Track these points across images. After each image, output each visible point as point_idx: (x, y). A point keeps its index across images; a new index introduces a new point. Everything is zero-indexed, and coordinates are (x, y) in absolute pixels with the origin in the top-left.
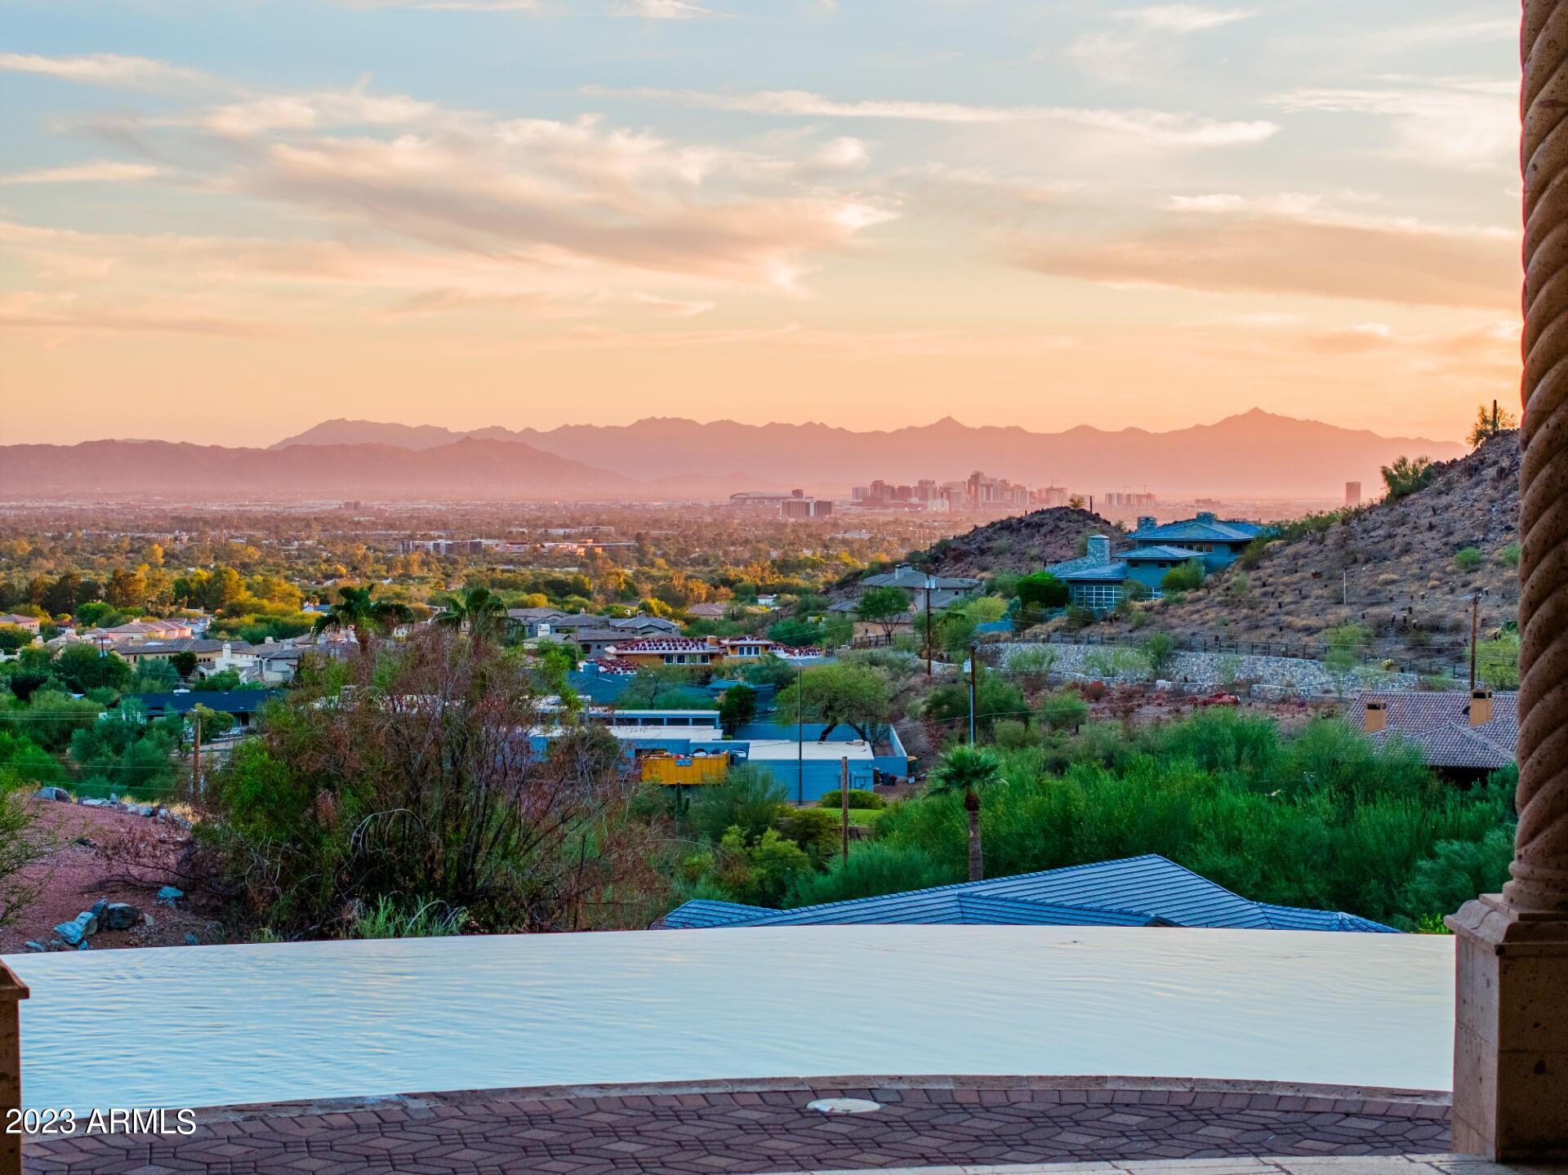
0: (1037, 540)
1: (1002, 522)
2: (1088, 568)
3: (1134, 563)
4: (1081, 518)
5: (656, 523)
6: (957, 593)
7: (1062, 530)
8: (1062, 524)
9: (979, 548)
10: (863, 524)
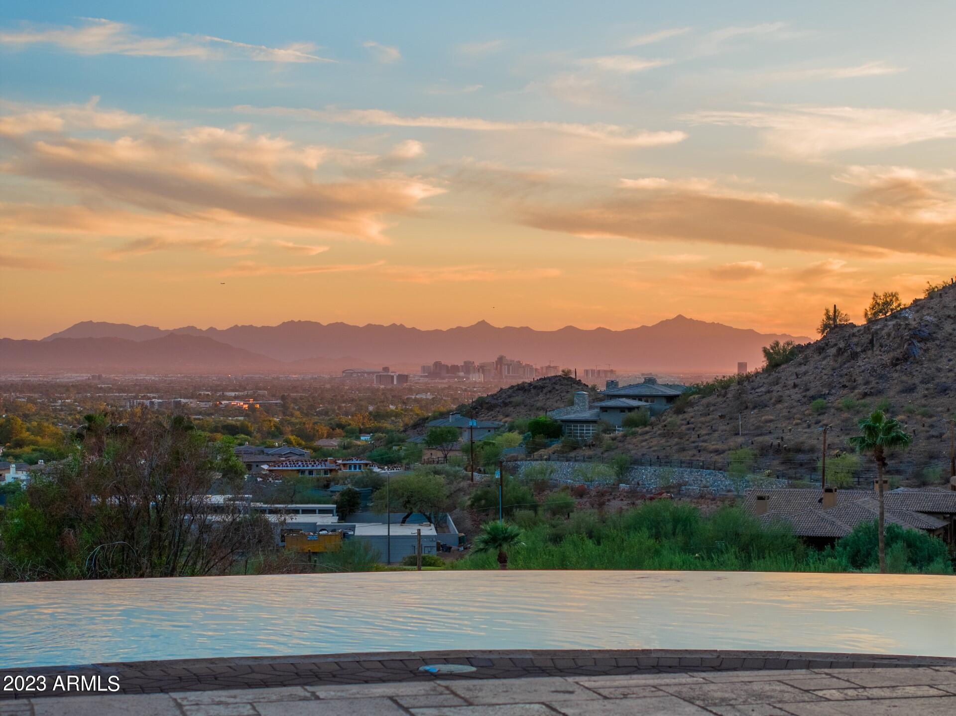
0: (541, 397)
1: (518, 385)
2: (575, 413)
3: (604, 409)
4: (569, 383)
5: (294, 388)
6: (489, 431)
7: (557, 390)
8: (557, 387)
9: (503, 402)
10: (428, 389)
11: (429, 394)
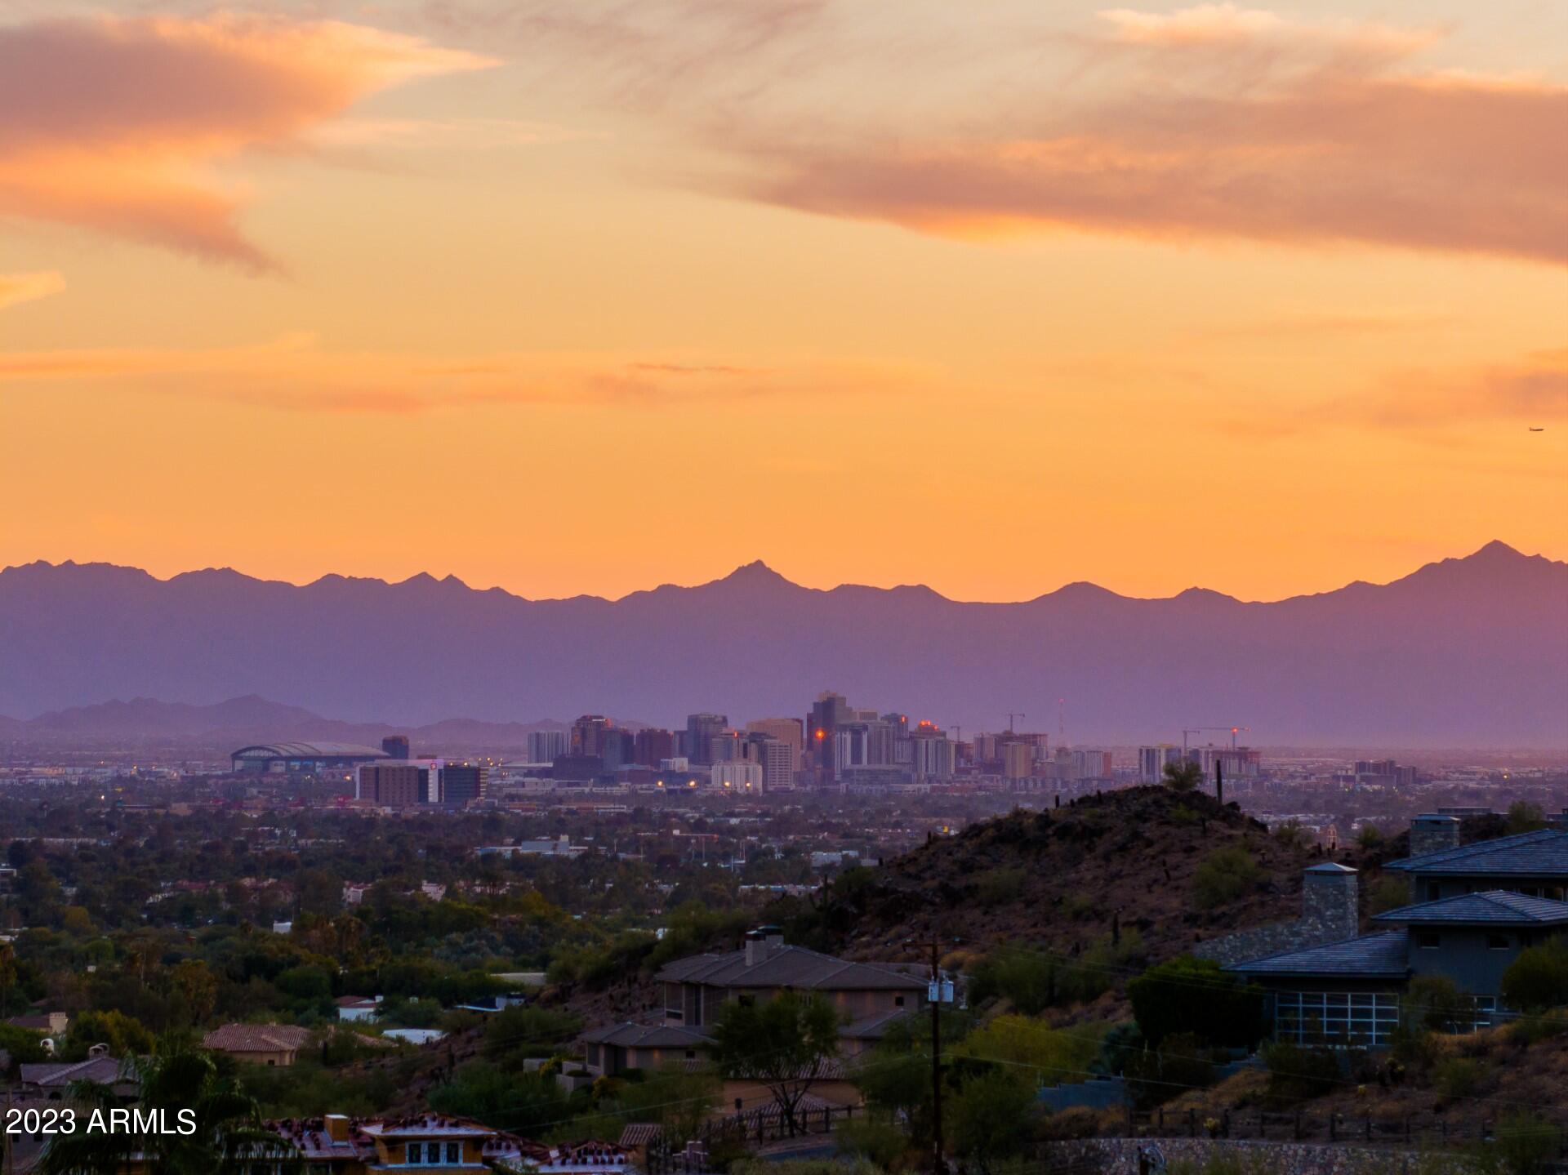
0: (1088, 869)
1: (998, 824)
2: (1303, 947)
3: (1426, 934)
4: (1195, 815)
5: (55, 819)
6: (899, 1002)
7: (1150, 843)
8: (1150, 830)
10: (561, 821)
11: (564, 838)
